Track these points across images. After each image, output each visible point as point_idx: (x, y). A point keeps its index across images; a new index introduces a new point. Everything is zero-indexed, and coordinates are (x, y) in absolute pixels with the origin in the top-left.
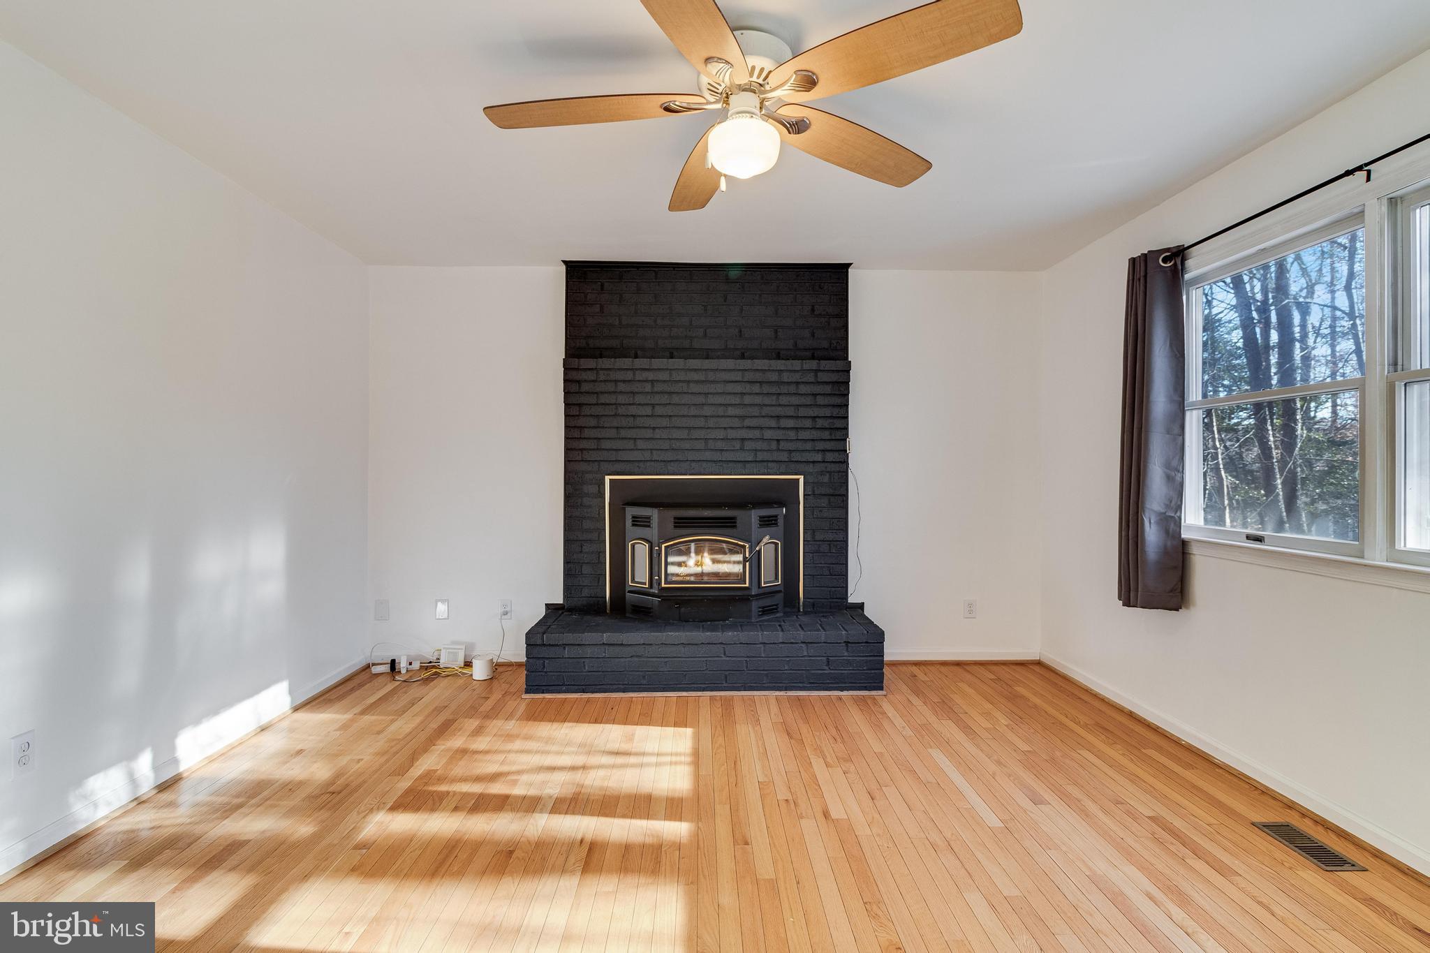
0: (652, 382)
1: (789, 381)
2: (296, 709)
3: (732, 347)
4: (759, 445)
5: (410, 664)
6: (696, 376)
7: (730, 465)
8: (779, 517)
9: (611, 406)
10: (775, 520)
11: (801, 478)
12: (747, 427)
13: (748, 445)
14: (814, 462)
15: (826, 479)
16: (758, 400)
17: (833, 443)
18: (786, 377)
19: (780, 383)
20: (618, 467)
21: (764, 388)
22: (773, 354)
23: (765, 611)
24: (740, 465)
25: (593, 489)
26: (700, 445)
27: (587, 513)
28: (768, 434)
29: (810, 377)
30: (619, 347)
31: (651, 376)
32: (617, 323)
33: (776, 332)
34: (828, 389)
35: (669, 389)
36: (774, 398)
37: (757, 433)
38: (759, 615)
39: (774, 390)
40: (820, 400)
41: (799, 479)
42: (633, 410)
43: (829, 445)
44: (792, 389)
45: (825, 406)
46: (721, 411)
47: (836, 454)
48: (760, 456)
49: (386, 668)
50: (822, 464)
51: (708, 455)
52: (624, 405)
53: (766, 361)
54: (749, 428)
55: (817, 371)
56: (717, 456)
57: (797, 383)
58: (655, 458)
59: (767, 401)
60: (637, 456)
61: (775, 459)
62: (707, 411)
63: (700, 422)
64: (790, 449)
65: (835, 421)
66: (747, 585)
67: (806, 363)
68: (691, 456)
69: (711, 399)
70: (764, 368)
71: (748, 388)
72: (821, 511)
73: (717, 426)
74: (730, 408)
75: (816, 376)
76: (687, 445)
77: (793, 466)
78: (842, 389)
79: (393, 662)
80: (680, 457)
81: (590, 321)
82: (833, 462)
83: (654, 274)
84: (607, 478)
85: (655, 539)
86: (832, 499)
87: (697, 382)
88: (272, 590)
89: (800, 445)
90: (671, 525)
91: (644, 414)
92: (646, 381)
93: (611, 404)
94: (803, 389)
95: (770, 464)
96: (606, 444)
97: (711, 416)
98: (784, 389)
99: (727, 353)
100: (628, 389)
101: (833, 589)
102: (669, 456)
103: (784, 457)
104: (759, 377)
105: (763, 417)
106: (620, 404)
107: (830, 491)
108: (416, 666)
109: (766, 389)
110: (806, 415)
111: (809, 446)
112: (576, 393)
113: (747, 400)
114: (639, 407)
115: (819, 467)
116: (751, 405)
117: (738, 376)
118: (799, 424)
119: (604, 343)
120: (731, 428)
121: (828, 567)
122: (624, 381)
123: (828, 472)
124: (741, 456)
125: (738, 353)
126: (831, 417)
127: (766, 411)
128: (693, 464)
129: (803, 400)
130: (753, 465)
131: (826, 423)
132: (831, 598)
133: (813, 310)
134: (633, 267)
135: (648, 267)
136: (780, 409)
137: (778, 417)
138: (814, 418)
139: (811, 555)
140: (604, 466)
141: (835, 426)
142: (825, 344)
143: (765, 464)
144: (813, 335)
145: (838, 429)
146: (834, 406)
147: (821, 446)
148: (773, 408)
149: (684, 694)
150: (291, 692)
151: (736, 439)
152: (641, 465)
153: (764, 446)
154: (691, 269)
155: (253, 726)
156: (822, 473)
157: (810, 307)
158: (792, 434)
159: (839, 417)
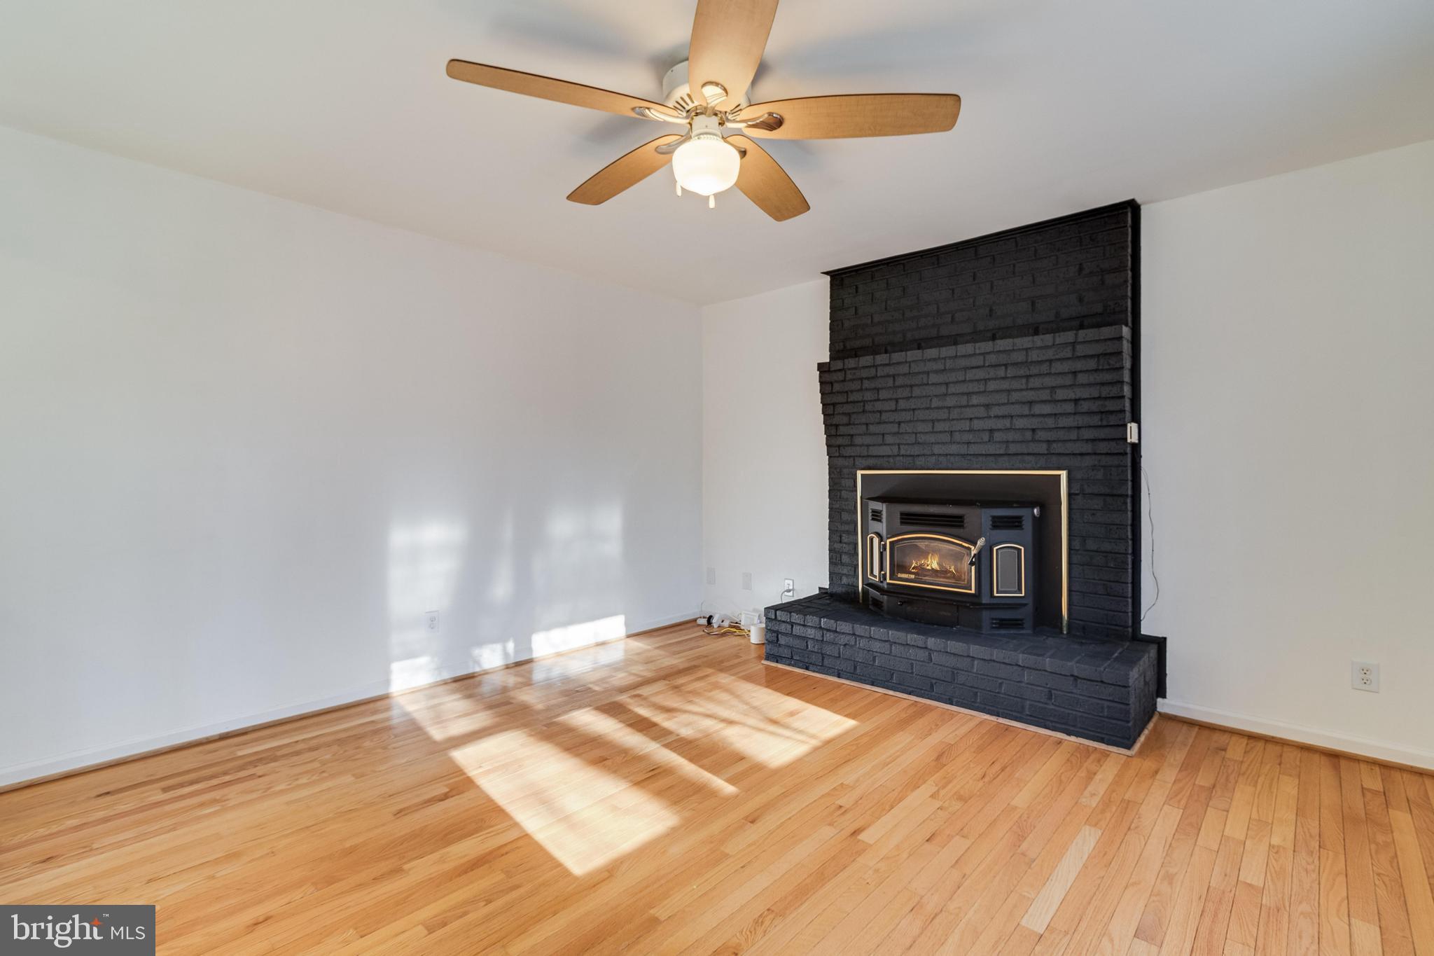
0: (894, 376)
1: (1040, 359)
2: (629, 636)
3: (982, 328)
4: (1011, 436)
5: (723, 621)
6: (935, 366)
7: (980, 458)
8: (1023, 518)
9: (859, 404)
10: (1018, 522)
11: (1063, 474)
12: (995, 417)
13: (998, 436)
14: (1081, 454)
15: (1100, 475)
16: (1005, 385)
17: (1107, 430)
18: (1034, 356)
19: (1025, 363)
20: (871, 462)
21: (1009, 371)
22: (1030, 330)
23: (1003, 624)
24: (992, 458)
25: (849, 483)
26: (946, 437)
27: (845, 505)
28: (1020, 423)
29: (1067, 353)
30: (871, 344)
31: (891, 370)
32: (869, 321)
33: (1033, 304)
34: (1092, 364)
35: (909, 382)
36: (1024, 381)
37: (1007, 423)
38: (994, 628)
39: (1022, 372)
40: (1082, 378)
41: (1060, 475)
42: (879, 406)
43: (1102, 433)
44: (1044, 368)
45: (1090, 385)
46: (964, 400)
47: (1113, 444)
48: (1013, 449)
49: (704, 622)
50: (1094, 457)
51: (954, 449)
52: (871, 401)
53: (1010, 340)
54: (997, 417)
55: (1074, 344)
56: (963, 450)
57: (1051, 361)
58: (903, 452)
59: (1016, 384)
60: (885, 451)
61: (1030, 451)
62: (950, 402)
63: (943, 414)
64: (1049, 439)
65: (1107, 403)
66: (973, 591)
67: (1059, 336)
68: (937, 449)
69: (952, 389)
70: (1007, 348)
71: (992, 373)
72: (1093, 514)
73: (962, 417)
74: (974, 397)
75: (1074, 350)
76: (932, 438)
77: (1054, 459)
78: (1111, 362)
79: (710, 618)
80: (927, 452)
81: (847, 324)
82: (1107, 454)
83: (902, 267)
84: (859, 473)
85: (884, 534)
86: (1109, 500)
87: (936, 372)
88: (613, 548)
89: (1061, 435)
90: (898, 521)
91: (888, 408)
92: (888, 376)
93: (858, 402)
94: (1058, 367)
95: (1027, 458)
96: (858, 440)
97: (954, 407)
98: (1034, 370)
99: (976, 336)
100: (873, 386)
101: (1112, 613)
102: (916, 450)
103: (1042, 448)
104: (1003, 359)
105: (1012, 403)
106: (867, 401)
107: (1107, 491)
108: (726, 624)
109: (1011, 372)
110: (1065, 398)
111: (1073, 435)
112: (830, 393)
113: (992, 386)
114: (883, 402)
115: (1088, 461)
116: (997, 391)
117: (978, 361)
118: (1059, 409)
119: (857, 344)
120: (977, 418)
121: (1104, 585)
122: (868, 378)
123: (1102, 466)
124: (992, 449)
125: (989, 334)
126: (1099, 398)
127: (1015, 396)
128: (941, 459)
129: (1059, 381)
130: (1006, 458)
131: (1094, 406)
132: (1108, 624)
133: (1081, 269)
134: (883, 264)
135: (895, 261)
136: (1032, 393)
137: (1031, 403)
138: (1076, 401)
139: (1081, 568)
140: (859, 461)
141: (1107, 409)
142: (1099, 308)
143: (1020, 457)
144: (1081, 300)
145: (1112, 412)
146: (1103, 384)
147: (1088, 434)
148: (1025, 393)
149: (891, 693)
150: (627, 625)
151: (984, 430)
152: (891, 460)
153: (1018, 436)
154: (938, 253)
155: (593, 641)
156: (1094, 468)
157: (1078, 266)
158: (1050, 422)
159: (1113, 398)
